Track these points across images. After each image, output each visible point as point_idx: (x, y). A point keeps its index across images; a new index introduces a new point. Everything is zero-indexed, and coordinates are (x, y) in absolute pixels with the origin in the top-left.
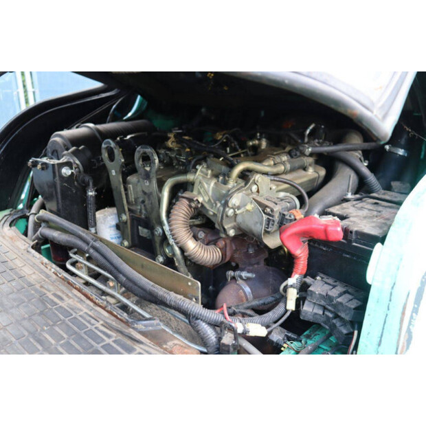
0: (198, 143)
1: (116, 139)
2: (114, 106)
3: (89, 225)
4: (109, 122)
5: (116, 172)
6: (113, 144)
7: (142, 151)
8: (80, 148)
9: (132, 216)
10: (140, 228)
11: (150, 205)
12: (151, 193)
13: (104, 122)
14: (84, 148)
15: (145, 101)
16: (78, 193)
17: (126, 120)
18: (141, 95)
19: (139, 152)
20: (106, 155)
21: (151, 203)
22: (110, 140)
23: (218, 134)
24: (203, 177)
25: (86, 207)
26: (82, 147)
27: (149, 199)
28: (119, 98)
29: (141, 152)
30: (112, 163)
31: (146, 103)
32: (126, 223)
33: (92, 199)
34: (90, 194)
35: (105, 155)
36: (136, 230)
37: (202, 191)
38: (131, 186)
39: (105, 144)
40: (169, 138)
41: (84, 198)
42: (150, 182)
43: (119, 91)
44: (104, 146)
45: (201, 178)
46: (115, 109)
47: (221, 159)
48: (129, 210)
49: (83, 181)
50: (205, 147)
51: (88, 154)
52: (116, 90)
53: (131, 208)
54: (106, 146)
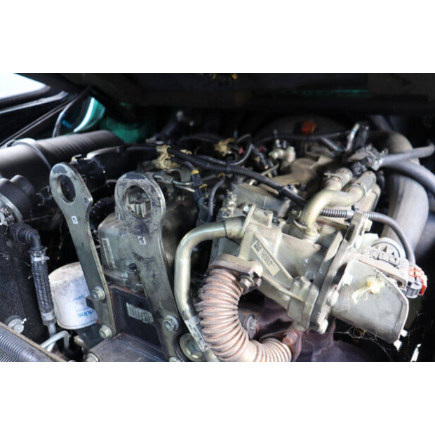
0: (211, 159)
1: (70, 160)
2: (61, 115)
3: (41, 309)
4: (56, 136)
5: (79, 219)
6: (69, 172)
7: (130, 182)
8: (13, 180)
9: (114, 289)
10: (127, 305)
11: (151, 279)
12: (153, 259)
13: (49, 136)
14: (19, 180)
15: (101, 106)
16: (16, 259)
17: (80, 132)
18: (97, 98)
19: (123, 184)
20: (59, 190)
21: (154, 276)
22: (61, 165)
23: (220, 143)
24: (259, 228)
25: (32, 280)
26: (16, 177)
27: (149, 269)
28: (67, 104)
29: (128, 185)
30: (71, 204)
31: (103, 110)
32: (105, 301)
33: (41, 268)
34: (36, 260)
35: (57, 191)
36: (121, 308)
37: (259, 254)
38: (107, 240)
39: (55, 172)
40: (159, 154)
41: (27, 267)
42: (149, 239)
43: (66, 94)
44: (52, 175)
45: (254, 229)
46: (63, 119)
47: (251, 184)
48: (108, 278)
49: (22, 238)
50: (225, 166)
51: (28, 188)
52: (62, 93)
53: (110, 275)
54: (57, 175)
